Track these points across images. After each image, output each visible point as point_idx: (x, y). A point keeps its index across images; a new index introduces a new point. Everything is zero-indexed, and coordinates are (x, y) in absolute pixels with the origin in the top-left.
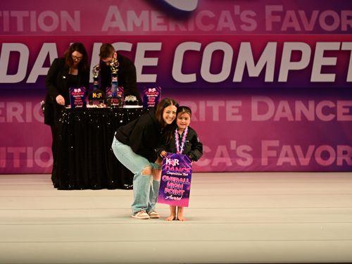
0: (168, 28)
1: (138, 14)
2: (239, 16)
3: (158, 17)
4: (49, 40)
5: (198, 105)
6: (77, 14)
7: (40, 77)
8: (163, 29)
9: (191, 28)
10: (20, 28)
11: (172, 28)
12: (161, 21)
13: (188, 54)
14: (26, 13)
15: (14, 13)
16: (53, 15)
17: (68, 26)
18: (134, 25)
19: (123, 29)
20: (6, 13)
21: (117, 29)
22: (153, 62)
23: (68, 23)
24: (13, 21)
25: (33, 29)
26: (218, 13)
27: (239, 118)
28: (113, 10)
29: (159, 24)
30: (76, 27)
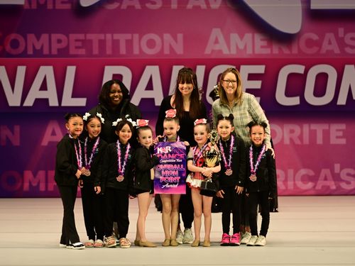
0: (272, 51)
1: (242, 36)
2: (343, 39)
3: (262, 40)
4: (152, 63)
5: (302, 128)
6: (180, 36)
7: (143, 101)
8: (267, 51)
9: (295, 50)
10: (123, 50)
11: (276, 50)
12: (264, 43)
13: (291, 77)
14: (129, 36)
15: (116, 36)
16: (156, 37)
17: (171, 49)
18: (237, 47)
19: (226, 52)
20: (109, 36)
21: (220, 51)
22: (257, 84)
23: (171, 46)
24: (116, 44)
25: (136, 51)
26: (322, 37)
27: (343, 141)
28: (216, 33)
29: (262, 47)
30: (179, 50)
